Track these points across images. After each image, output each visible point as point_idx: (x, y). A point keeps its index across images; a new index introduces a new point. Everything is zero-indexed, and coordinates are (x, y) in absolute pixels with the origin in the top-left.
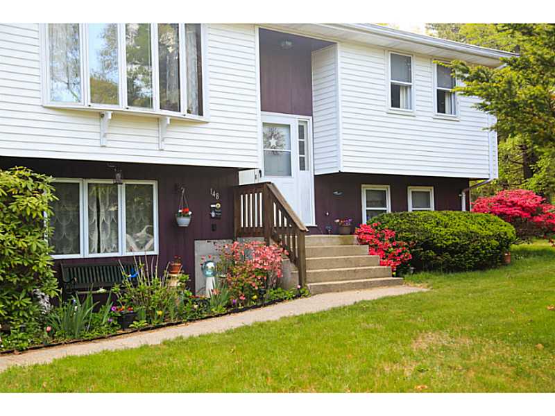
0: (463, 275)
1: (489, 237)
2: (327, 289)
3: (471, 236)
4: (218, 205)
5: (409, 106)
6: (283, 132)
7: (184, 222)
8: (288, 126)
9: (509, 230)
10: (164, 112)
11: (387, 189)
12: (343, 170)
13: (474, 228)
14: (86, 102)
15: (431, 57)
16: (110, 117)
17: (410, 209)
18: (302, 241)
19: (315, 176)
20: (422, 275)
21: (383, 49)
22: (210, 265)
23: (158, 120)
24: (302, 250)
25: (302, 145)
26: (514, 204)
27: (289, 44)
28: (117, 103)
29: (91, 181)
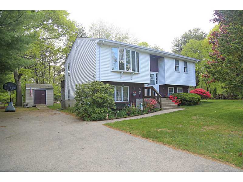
0: (192, 106)
1: (196, 98)
2: (166, 109)
3: (192, 98)
4: (140, 91)
5: (178, 70)
6: (153, 76)
7: (135, 95)
8: (154, 74)
9: (200, 97)
10: (133, 72)
11: (173, 88)
12: (166, 84)
13: (193, 96)
14: (118, 70)
15: (183, 60)
16: (123, 73)
17: (178, 92)
18: (160, 99)
19: (159, 85)
20: (183, 106)
21: (173, 58)
22: (142, 104)
23: (131, 73)
24: (161, 101)
25: (156, 78)
26: (199, 91)
27: (155, 57)
28: (124, 70)
29: (117, 86)
